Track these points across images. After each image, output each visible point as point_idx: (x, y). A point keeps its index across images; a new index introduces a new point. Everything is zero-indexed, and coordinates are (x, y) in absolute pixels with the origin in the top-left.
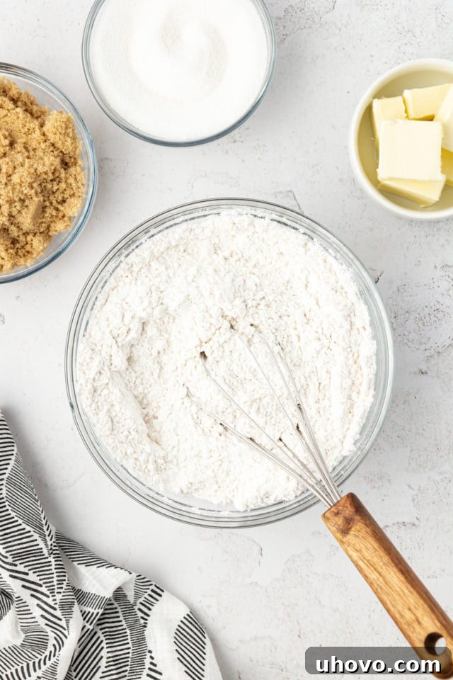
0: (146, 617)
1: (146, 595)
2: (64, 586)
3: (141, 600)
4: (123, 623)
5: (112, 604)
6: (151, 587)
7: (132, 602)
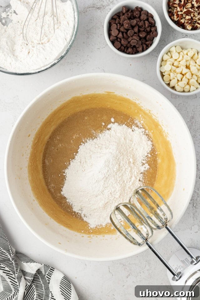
0: (49, 280)
1: (48, 271)
2: (18, 271)
3: (47, 273)
4: (41, 282)
5: (37, 275)
6: (50, 268)
7: (44, 274)
